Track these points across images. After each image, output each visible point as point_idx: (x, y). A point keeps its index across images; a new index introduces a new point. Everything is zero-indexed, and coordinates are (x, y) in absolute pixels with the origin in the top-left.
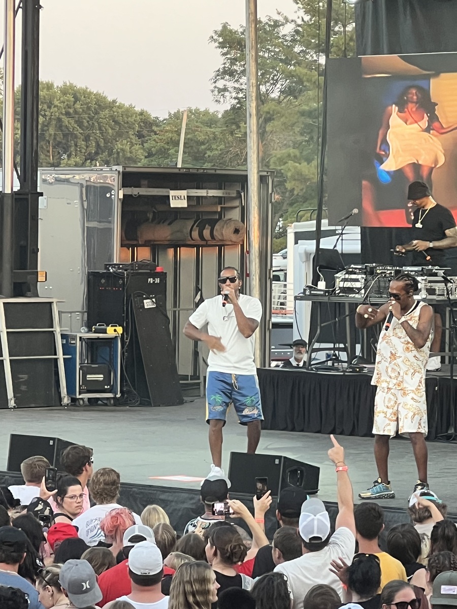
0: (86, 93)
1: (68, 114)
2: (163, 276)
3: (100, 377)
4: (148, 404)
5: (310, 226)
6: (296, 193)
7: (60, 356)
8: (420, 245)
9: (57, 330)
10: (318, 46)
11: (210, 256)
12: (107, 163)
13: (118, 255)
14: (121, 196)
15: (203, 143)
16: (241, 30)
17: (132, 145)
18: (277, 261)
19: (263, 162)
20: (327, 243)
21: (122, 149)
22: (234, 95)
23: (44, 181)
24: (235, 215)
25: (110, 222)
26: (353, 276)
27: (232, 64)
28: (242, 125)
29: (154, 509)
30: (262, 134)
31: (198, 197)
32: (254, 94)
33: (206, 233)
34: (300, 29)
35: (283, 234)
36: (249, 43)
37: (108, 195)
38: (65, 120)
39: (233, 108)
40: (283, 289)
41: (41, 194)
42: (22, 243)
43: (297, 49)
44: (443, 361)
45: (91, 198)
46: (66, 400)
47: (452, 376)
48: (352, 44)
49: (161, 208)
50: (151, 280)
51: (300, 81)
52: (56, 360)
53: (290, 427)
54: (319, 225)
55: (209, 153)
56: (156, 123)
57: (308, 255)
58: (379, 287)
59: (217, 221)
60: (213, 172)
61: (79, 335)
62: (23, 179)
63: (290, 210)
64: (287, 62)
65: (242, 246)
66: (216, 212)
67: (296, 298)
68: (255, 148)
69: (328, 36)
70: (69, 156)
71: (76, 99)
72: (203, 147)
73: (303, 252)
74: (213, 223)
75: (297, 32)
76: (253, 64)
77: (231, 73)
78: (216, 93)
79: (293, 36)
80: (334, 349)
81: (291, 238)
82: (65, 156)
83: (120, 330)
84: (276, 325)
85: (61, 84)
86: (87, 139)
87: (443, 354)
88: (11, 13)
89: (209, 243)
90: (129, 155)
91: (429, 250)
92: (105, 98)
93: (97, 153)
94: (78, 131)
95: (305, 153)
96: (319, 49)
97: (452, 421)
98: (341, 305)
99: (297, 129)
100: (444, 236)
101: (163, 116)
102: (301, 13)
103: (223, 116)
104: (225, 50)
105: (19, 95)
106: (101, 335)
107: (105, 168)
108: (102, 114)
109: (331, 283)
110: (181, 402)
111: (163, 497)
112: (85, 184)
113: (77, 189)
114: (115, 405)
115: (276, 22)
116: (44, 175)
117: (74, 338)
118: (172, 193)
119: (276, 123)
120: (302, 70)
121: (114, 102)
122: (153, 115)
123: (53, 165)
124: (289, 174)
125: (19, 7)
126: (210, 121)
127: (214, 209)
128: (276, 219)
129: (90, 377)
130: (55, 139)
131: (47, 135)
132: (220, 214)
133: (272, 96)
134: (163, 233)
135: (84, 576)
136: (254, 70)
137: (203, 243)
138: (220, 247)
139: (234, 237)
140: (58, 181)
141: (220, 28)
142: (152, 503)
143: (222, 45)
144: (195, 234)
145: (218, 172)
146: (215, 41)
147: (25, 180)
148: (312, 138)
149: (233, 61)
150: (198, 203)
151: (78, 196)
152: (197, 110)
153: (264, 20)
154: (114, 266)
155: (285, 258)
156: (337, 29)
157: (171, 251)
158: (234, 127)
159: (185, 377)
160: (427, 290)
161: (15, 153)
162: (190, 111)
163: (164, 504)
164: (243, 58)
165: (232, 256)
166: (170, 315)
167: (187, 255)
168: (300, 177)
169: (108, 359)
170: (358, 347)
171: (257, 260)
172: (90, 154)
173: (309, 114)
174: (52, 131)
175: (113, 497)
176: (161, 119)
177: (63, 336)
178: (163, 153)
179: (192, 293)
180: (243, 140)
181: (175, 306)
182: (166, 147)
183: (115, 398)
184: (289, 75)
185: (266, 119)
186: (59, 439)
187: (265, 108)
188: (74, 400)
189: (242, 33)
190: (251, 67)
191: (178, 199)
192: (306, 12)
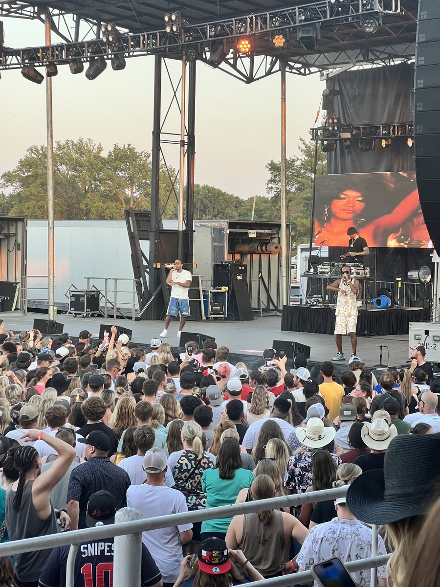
0: (213, 189)
1: (205, 198)
2: (245, 266)
3: (219, 308)
4: (239, 320)
5: (307, 246)
6: (301, 231)
7: (202, 299)
8: (353, 254)
9: (201, 288)
10: (311, 170)
11: (265, 258)
12: (222, 218)
13: (227, 257)
14: (228, 232)
15: (262, 211)
16: (279, 163)
17: (233, 211)
18: (293, 260)
19: (288, 219)
20: (314, 253)
21: (228, 213)
22: (275, 190)
23: (196, 226)
24: (276, 240)
25: (223, 243)
26: (325, 267)
27: (275, 177)
28: (279, 203)
29: (240, 364)
30: (287, 207)
31: (260, 233)
32: (284, 190)
33: (264, 248)
34: (304, 163)
35: (296, 249)
36: (282, 168)
37: (223, 232)
38: (204, 200)
39: (275, 196)
40: (295, 272)
41: (195, 231)
42: (186, 252)
43: (302, 171)
44: (362, 303)
45: (216, 233)
46: (204, 318)
47: (366, 309)
48: (325, 169)
49: (244, 237)
50: (240, 268)
51: (303, 185)
52: (200, 301)
53: (298, 330)
54: (311, 245)
55: (265, 215)
56: (243, 201)
57: (306, 257)
58: (336, 272)
59: (268, 243)
60: (267, 222)
61: (210, 291)
62: (187, 225)
63: (299, 239)
64: (298, 177)
65: (279, 254)
66: (268, 240)
67: (301, 276)
68: (285, 213)
69: (316, 166)
70: (206, 215)
71: (209, 191)
72: (262, 212)
73: (304, 256)
74: (266, 244)
75: (302, 164)
76: (284, 177)
77: (274, 181)
78: (268, 189)
79: (300, 166)
80: (317, 297)
81: (299, 250)
82: (204, 215)
83: (227, 288)
84: (293, 287)
85: (203, 185)
86: (213, 208)
87: (362, 300)
88: (182, 155)
89: (265, 252)
90: (231, 215)
91: (356, 256)
92: (221, 191)
93: (218, 214)
94: (210, 205)
95: (305, 215)
96: (311, 171)
97: (366, 328)
98: (320, 279)
99: (302, 205)
100: (363, 250)
101: (245, 199)
102: (304, 156)
103: (271, 199)
104: (272, 171)
105: (186, 189)
106: (219, 291)
107: (221, 220)
108: (220, 198)
109: (316, 270)
110: (253, 319)
111: (245, 359)
112: (213, 227)
113: (209, 229)
114: (225, 320)
115: (293, 160)
116: (196, 223)
117: (208, 292)
118: (250, 231)
119: (293, 202)
120: (304, 180)
121: (225, 193)
122: (241, 199)
123: (199, 219)
124: (298, 224)
125: (186, 153)
126: (265, 201)
127: (267, 238)
128: (293, 243)
129: (214, 308)
130: (200, 208)
131: (197, 206)
132: (270, 240)
133: (292, 191)
134: (246, 248)
135: (216, 392)
136: (284, 180)
137: (262, 252)
138: (270, 254)
139: (275, 250)
140: (202, 226)
141: (270, 162)
142: (240, 361)
143: (271, 169)
144: (259, 249)
145: (269, 223)
146: (268, 167)
147: (188, 225)
148: (308, 209)
149: (275, 176)
150: (260, 235)
151: (210, 233)
152: (260, 196)
153: (288, 159)
154: (225, 261)
155: (296, 259)
156: (319, 163)
157: (249, 256)
158: (275, 204)
159: (254, 309)
160: (356, 273)
161: (184, 214)
162: (257, 197)
163: (245, 362)
164: (279, 175)
165: (274, 258)
166: (248, 282)
167: (256, 257)
168: (303, 225)
169: (222, 300)
170: (327, 296)
171: (285, 260)
172: (215, 214)
173: (307, 199)
174: (199, 205)
175: (225, 359)
176: (245, 200)
177: (203, 291)
178: (246, 214)
179: (258, 273)
180: (279, 209)
181: (250, 279)
182: (247, 212)
183: (225, 317)
184: (299, 182)
185: (289, 201)
186: (201, 334)
187: (289, 196)
188: (207, 318)
189: (279, 164)
190: (283, 178)
191: (252, 234)
192: (306, 156)
